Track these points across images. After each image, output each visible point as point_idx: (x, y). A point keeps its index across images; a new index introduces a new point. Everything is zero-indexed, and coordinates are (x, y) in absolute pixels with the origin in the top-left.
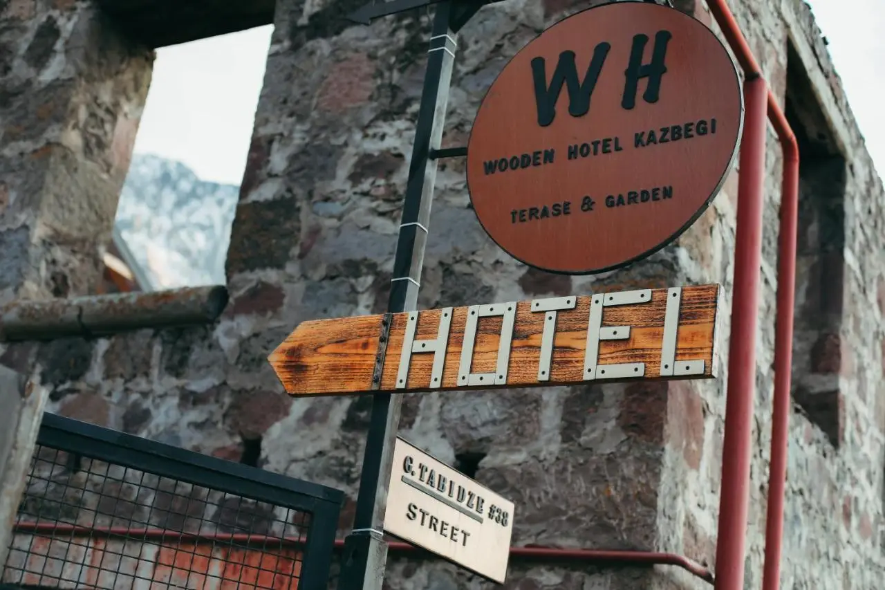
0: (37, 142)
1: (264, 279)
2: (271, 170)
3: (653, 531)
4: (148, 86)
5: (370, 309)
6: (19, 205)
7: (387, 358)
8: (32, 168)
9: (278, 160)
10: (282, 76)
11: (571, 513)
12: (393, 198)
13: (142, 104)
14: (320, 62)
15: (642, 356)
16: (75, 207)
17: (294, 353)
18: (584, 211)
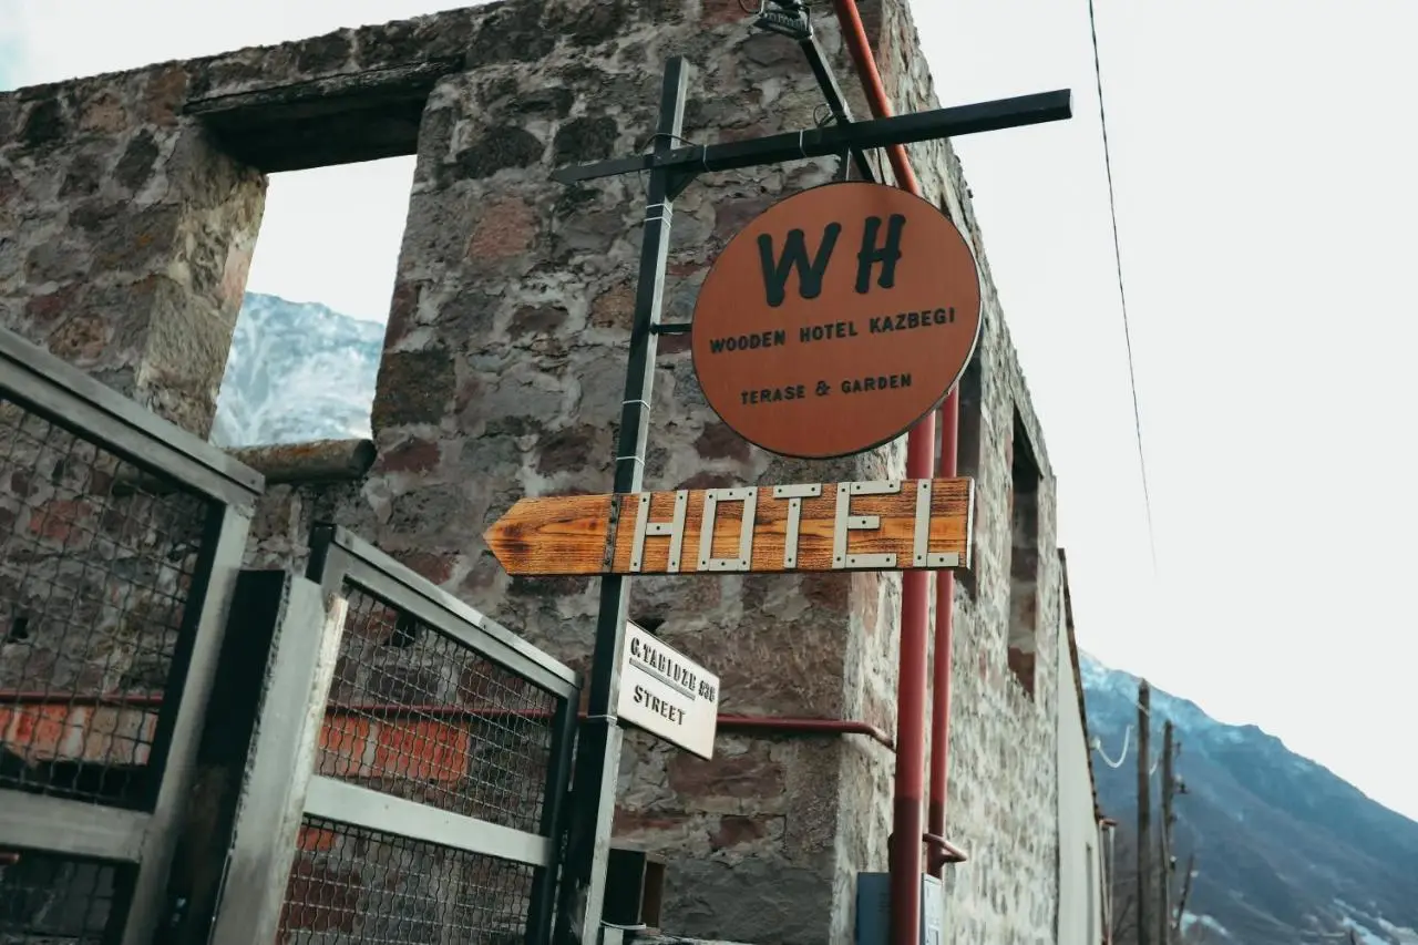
0: (138, 274)
1: (416, 435)
2: (420, 318)
3: (840, 699)
4: (261, 215)
5: (536, 468)
6: (118, 342)
7: (618, 540)
8: (134, 302)
9: (428, 308)
10: (429, 217)
11: (755, 681)
12: (556, 354)
13: (254, 234)
14: (470, 206)
15: (894, 546)
16: (185, 346)
17: (513, 531)
18: (820, 395)
